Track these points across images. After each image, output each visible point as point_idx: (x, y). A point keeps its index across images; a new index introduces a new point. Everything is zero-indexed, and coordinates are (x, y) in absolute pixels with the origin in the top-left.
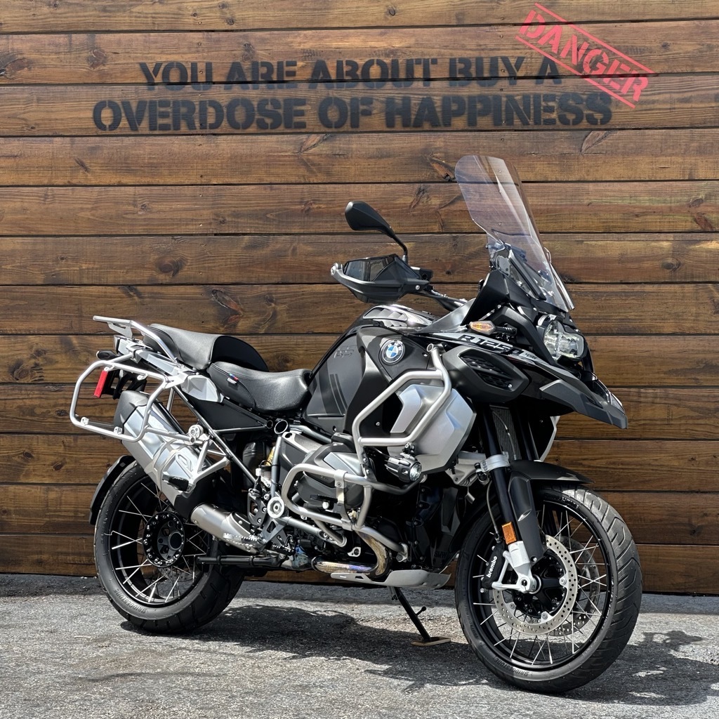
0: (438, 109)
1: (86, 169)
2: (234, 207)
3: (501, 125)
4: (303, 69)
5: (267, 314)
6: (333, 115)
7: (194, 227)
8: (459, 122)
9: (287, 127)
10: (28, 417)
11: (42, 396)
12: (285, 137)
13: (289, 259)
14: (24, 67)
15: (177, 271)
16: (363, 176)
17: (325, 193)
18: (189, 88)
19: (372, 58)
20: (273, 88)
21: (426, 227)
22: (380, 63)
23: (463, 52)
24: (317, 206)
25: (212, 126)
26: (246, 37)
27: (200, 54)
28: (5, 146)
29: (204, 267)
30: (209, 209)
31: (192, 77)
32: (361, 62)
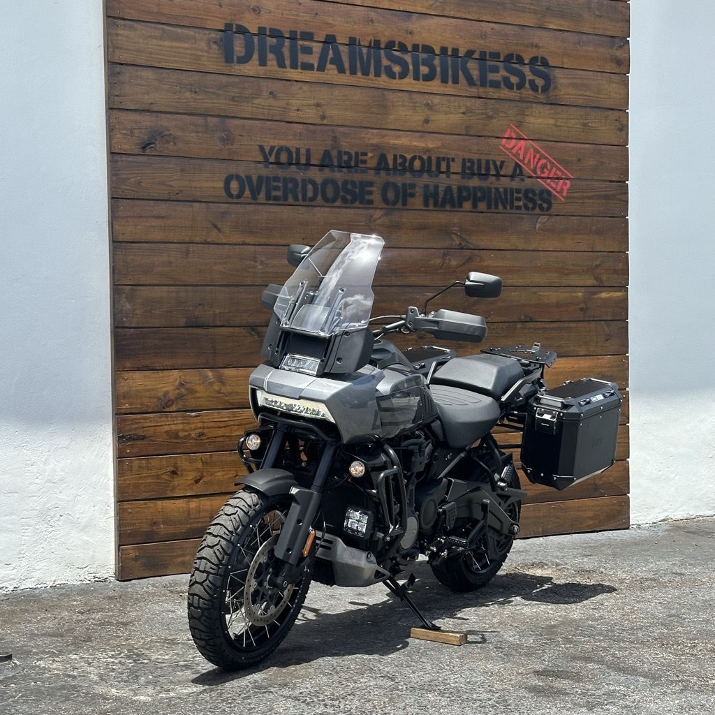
0: (455, 195)
1: (219, 230)
3: (491, 208)
4: (372, 159)
6: (391, 195)
8: (467, 205)
9: (361, 203)
10: (174, 441)
11: (185, 421)
12: (360, 211)
14: (168, 142)
16: (410, 242)
18: (294, 168)
19: (416, 154)
20: (351, 172)
22: (421, 158)
23: (470, 154)
25: (311, 200)
27: (302, 142)
28: (155, 208)
31: (296, 159)
32: (409, 157)
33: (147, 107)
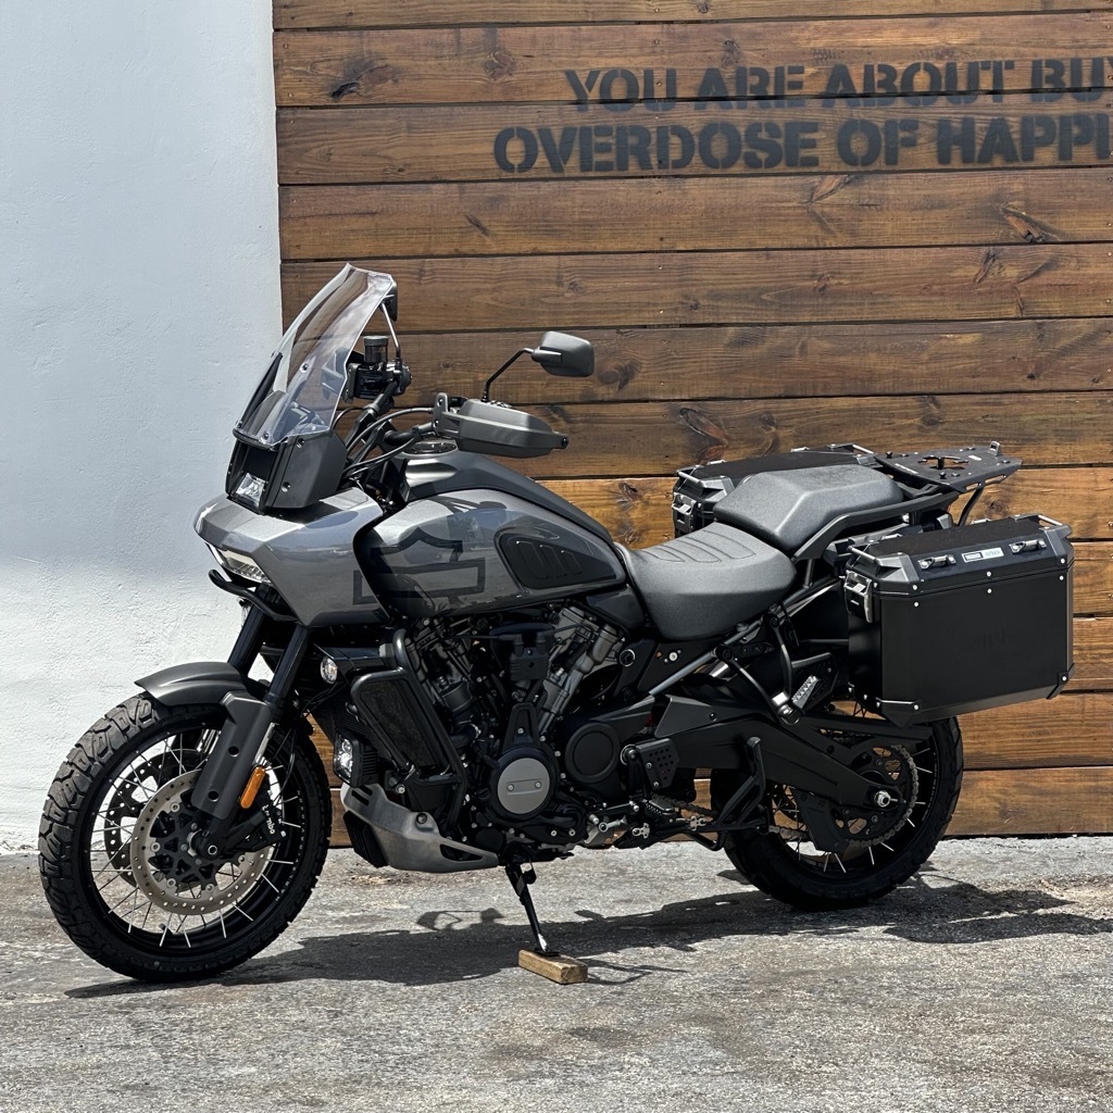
0: (1015, 136)
1: (485, 231)
2: (712, 284)
3: (1107, 157)
4: (814, 79)
5: (765, 442)
6: (859, 145)
7: (652, 315)
8: (1046, 155)
9: (790, 164)
12: (788, 180)
13: (795, 360)
14: (386, 80)
15: (625, 382)
16: (904, 236)
17: (848, 262)
18: (640, 108)
19: (917, 61)
20: (768, 107)
21: (998, 310)
22: (929, 68)
23: (1053, 50)
24: (835, 282)
25: (677, 164)
26: (727, 32)
27: (658, 57)
28: (358, 198)
29: (667, 374)
30: (672, 288)
31: (645, 91)
32: (900, 67)
33: (342, 21)
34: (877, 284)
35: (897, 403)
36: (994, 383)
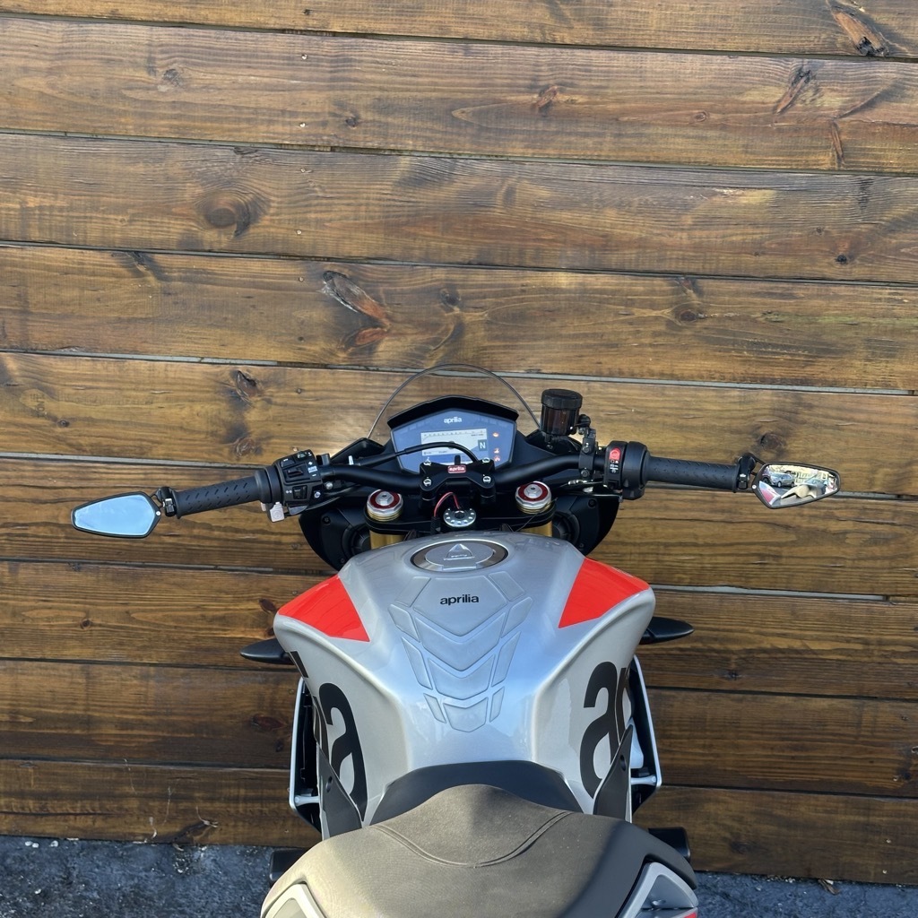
2: (381, 89)
5: (443, 328)
7: (287, 128)
13: (497, 212)
15: (247, 225)
17: (586, 69)
21: (804, 158)
24: (567, 97)
29: (307, 219)
30: (320, 90)
34: (627, 105)
35: (640, 286)
36: (784, 264)
